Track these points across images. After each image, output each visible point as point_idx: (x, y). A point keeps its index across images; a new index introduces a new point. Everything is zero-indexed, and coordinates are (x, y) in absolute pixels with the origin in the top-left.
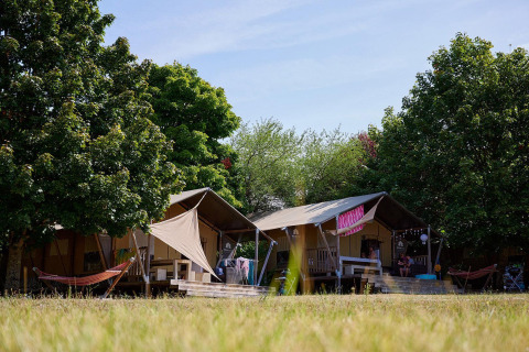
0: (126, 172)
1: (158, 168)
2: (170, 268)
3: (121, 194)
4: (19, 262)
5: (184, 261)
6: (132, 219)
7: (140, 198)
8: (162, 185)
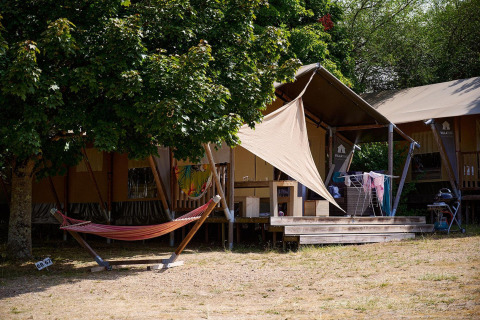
0: (205, 48)
1: (253, 38)
2: (263, 192)
3: (198, 89)
4: (29, 197)
5: (287, 184)
6: (216, 130)
7: (228, 92)
8: (260, 67)
